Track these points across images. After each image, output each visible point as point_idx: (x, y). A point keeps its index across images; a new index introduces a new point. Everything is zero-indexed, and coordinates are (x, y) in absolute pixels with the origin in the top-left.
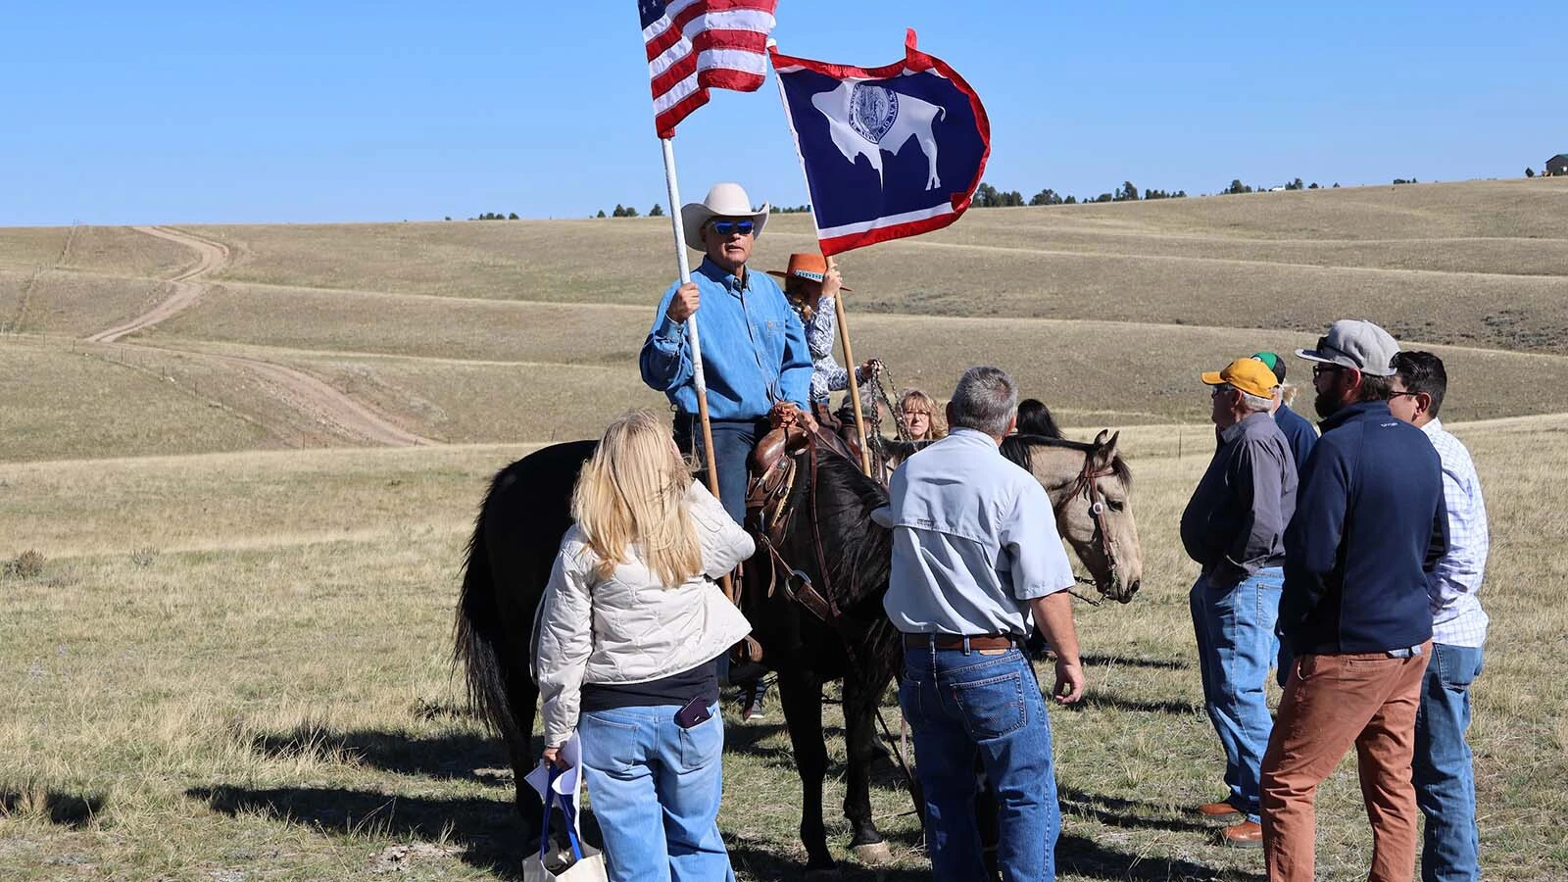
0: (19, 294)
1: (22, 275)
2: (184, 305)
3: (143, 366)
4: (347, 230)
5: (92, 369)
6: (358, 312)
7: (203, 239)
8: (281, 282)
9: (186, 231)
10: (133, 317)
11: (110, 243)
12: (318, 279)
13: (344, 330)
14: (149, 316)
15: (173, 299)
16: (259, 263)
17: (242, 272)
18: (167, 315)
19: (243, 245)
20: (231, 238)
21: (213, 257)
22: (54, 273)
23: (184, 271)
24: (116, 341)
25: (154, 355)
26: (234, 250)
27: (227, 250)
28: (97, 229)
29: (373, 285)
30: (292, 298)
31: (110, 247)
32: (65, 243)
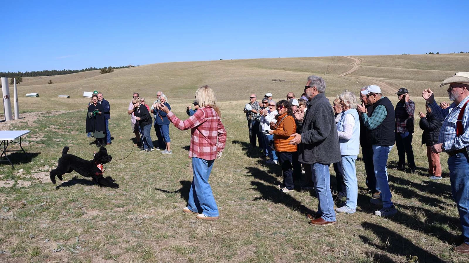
0: (327, 68)
1: (327, 64)
2: (355, 70)
3: (352, 80)
4: (381, 56)
5: (343, 80)
6: (387, 71)
7: (356, 58)
8: (371, 65)
9: (352, 57)
10: (346, 72)
11: (340, 59)
12: (377, 65)
13: (385, 74)
14: (349, 71)
15: (353, 68)
16: (366, 62)
17: (363, 64)
18: (352, 71)
19: (363, 59)
20: (361, 58)
21: (358, 61)
22: (332, 64)
23: (353, 64)
24: (344, 76)
25: (354, 78)
26: (361, 60)
27: (360, 60)
28: (338, 57)
29: (388, 66)
30: (374, 68)
31: (340, 60)
32: (333, 59)
